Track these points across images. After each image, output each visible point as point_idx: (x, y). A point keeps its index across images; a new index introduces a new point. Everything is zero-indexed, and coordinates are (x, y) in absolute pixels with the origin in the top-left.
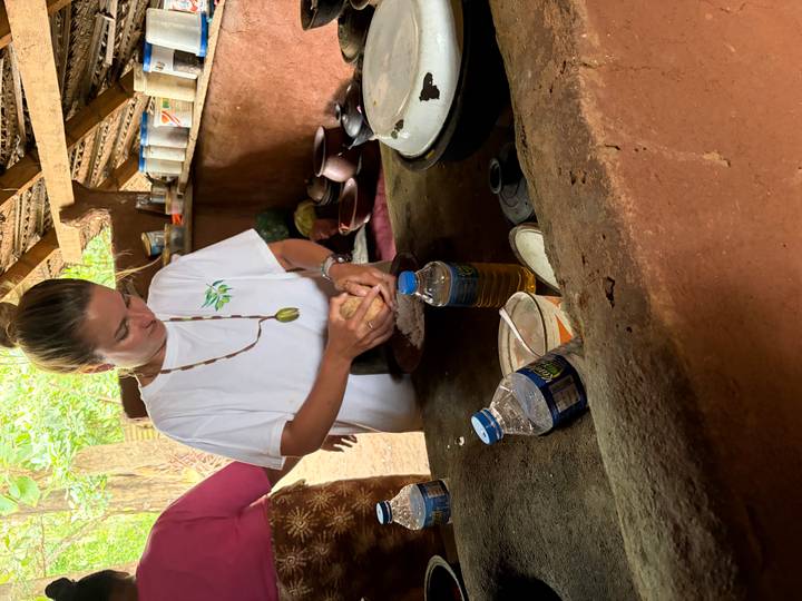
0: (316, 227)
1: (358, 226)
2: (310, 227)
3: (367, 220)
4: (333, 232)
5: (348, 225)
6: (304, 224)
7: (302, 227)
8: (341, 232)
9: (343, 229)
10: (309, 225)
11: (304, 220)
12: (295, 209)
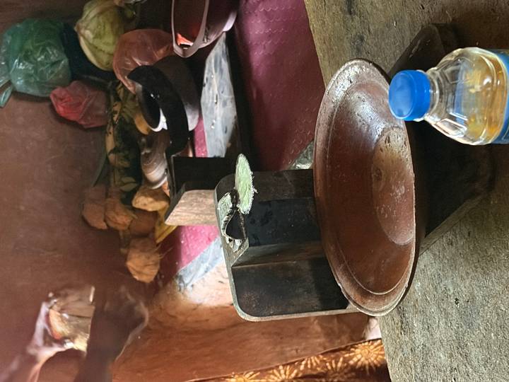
0: (124, 48)
1: (213, 38)
2: (111, 49)
3: (228, 26)
4: (160, 54)
5: (193, 39)
6: (97, 42)
7: (94, 49)
8: (178, 51)
9: (182, 45)
10: (108, 44)
11: (98, 36)
12: (79, 15)
